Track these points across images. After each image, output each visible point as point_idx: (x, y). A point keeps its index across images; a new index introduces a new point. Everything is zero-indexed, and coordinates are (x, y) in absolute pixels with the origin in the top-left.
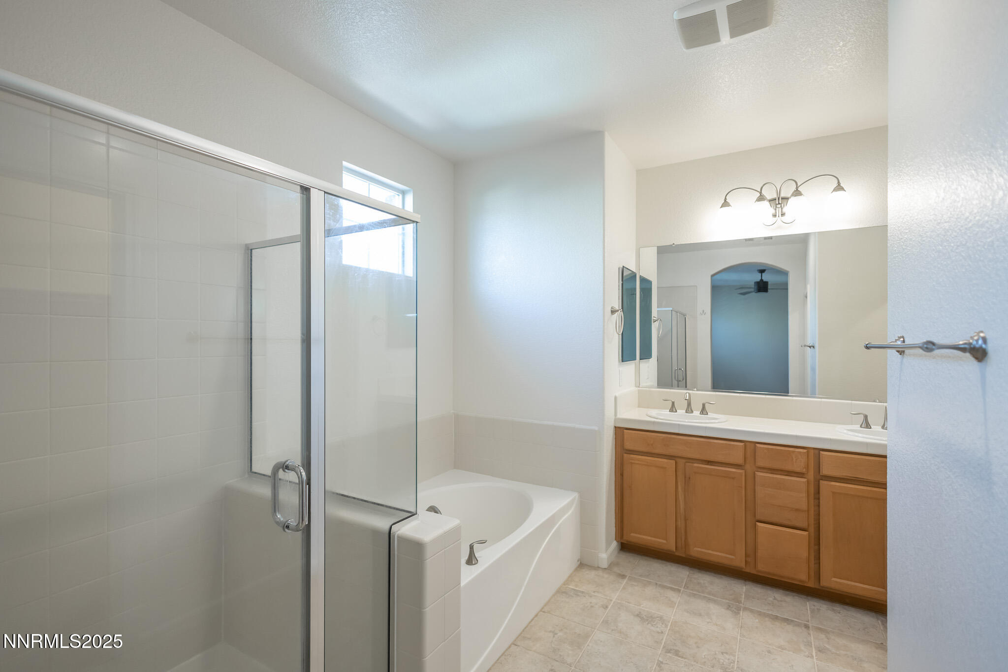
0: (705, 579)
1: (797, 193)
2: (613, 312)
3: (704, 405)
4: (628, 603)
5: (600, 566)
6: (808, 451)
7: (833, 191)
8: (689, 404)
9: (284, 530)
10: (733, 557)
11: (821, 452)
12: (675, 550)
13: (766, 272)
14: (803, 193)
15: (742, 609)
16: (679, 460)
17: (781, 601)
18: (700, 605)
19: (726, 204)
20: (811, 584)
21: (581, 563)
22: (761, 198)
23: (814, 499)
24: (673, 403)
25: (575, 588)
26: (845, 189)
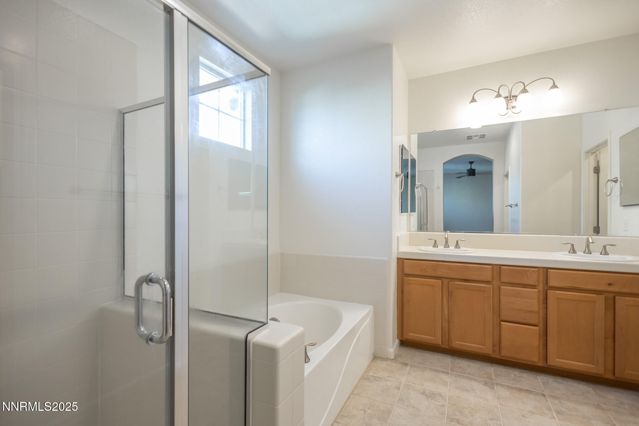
0: (464, 364)
1: (524, 91)
2: (397, 176)
3: (457, 242)
4: (414, 384)
5: (388, 358)
6: (539, 270)
7: (550, 89)
8: (447, 242)
9: (147, 343)
10: (484, 347)
11: (548, 270)
12: (441, 344)
13: (474, 163)
14: (528, 90)
15: (495, 385)
16: (444, 280)
17: (520, 377)
18: (465, 383)
19: (473, 100)
20: (541, 364)
21: (374, 356)
22: (499, 96)
23: (543, 304)
24: (435, 241)
25: (374, 375)
26: (558, 86)
